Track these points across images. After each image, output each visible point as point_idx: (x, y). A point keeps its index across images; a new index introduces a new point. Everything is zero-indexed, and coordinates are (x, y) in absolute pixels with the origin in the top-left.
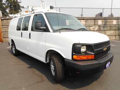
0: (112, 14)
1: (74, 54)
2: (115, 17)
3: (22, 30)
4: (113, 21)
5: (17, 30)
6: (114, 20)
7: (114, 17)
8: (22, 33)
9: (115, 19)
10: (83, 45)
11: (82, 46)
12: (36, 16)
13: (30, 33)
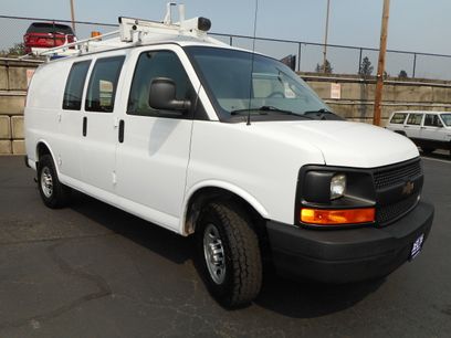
0: (327, 63)
1: (304, 202)
2: (338, 76)
3: (87, 109)
4: (329, 89)
5: (65, 107)
6: (333, 84)
7: (333, 75)
8: (85, 119)
9: (337, 82)
10: (338, 171)
11: (334, 176)
12: (149, 56)
13: (122, 123)
